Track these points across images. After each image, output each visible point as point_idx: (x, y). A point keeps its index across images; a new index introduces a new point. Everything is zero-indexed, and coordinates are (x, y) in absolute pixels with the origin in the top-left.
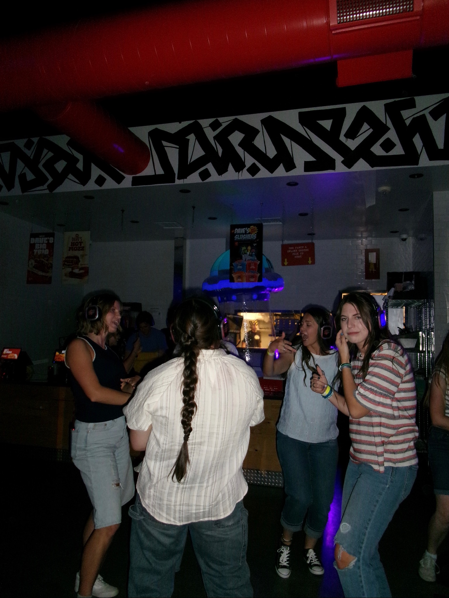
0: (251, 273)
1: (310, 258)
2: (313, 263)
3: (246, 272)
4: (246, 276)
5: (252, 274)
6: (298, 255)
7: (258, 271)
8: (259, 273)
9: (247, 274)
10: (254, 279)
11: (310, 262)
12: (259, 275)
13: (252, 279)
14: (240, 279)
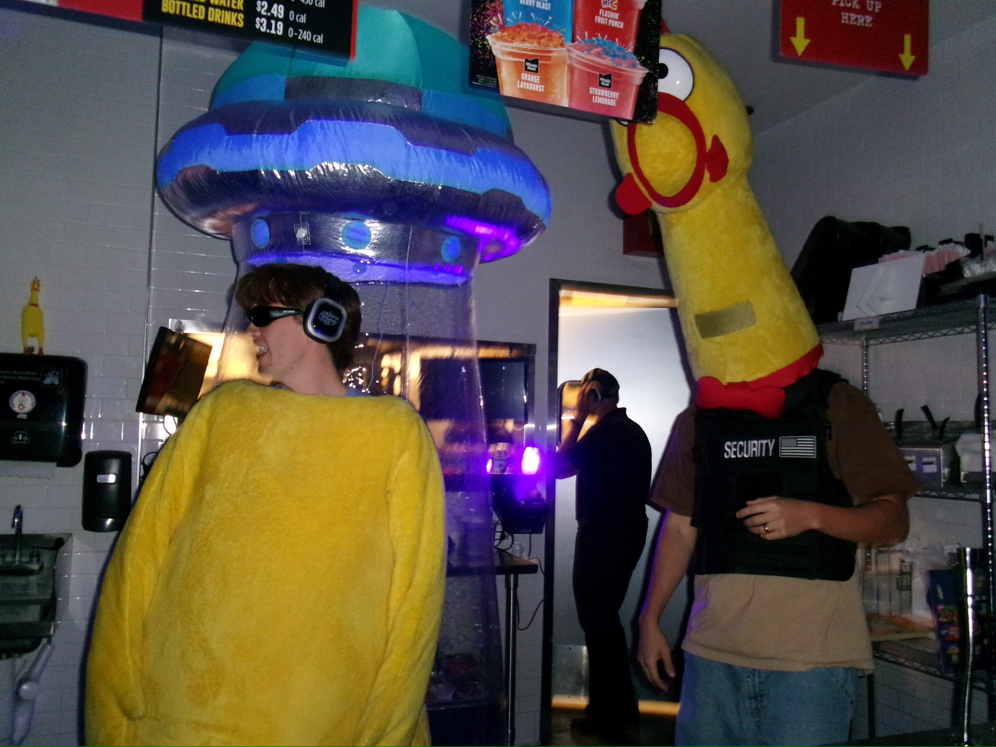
0: (599, 55)
1: (907, 39)
2: (921, 66)
3: (573, 40)
4: (572, 69)
5: (607, 61)
6: (857, 12)
7: (637, 52)
8: (644, 64)
9: (575, 53)
10: (615, 95)
11: (907, 59)
12: (639, 74)
13: (603, 92)
14: (535, 78)
